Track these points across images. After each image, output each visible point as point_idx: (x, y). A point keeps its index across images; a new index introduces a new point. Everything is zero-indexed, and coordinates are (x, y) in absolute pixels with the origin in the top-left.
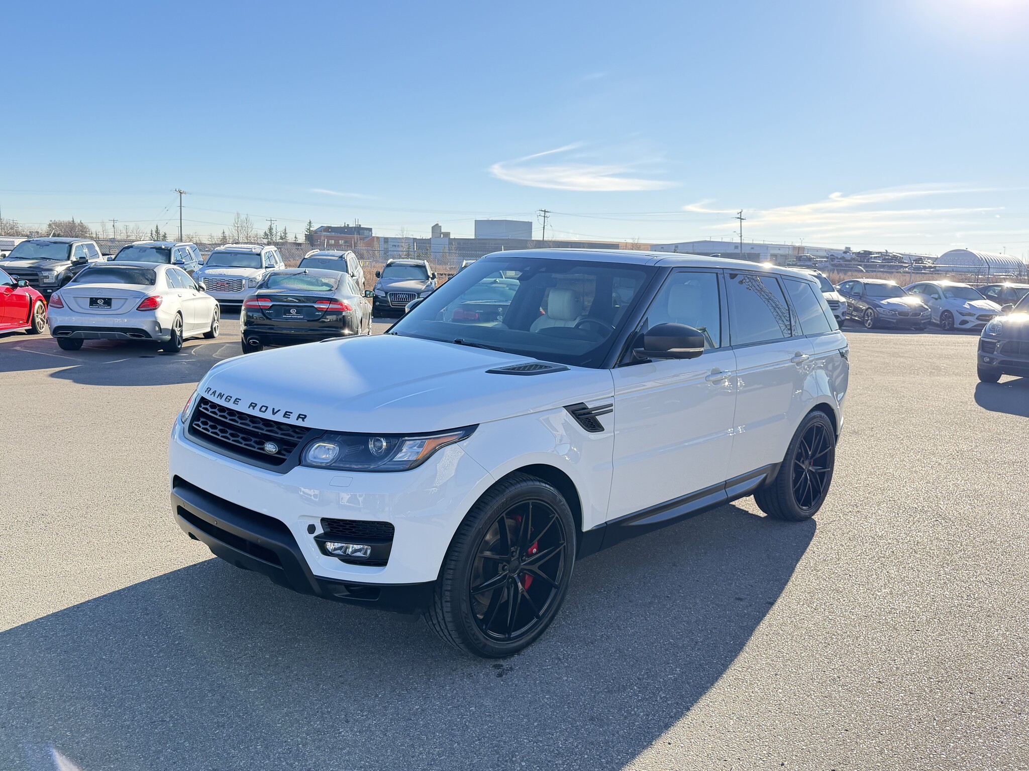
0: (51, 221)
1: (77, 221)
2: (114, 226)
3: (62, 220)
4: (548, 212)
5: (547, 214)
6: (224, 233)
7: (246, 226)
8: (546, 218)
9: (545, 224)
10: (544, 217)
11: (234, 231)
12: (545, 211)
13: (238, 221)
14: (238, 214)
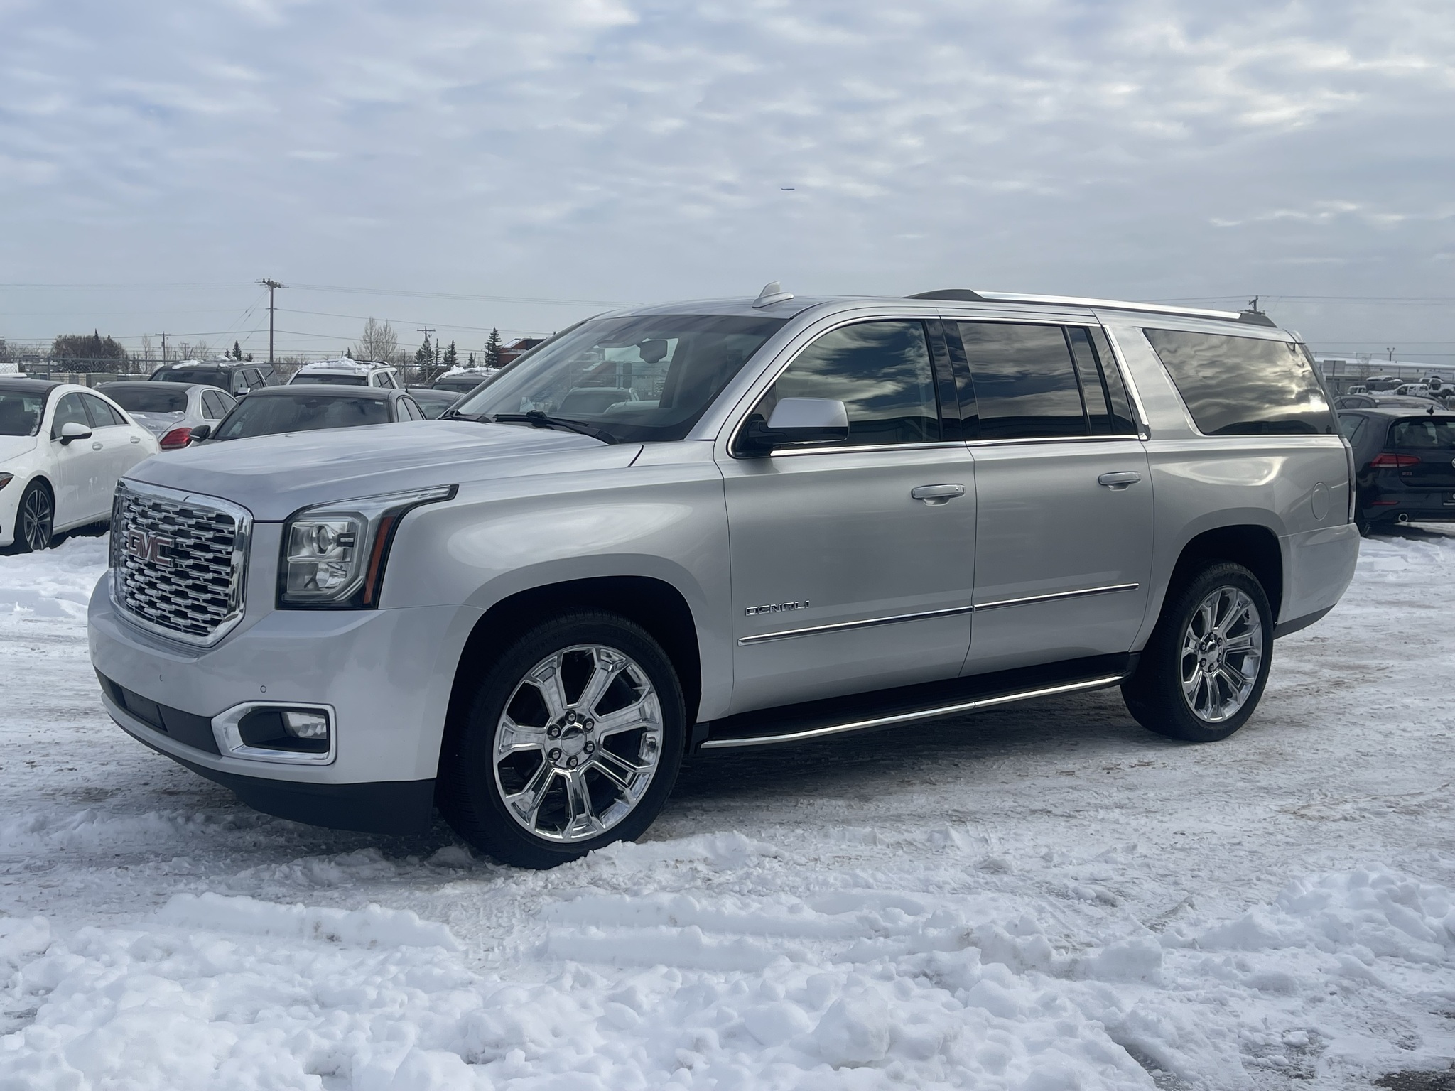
0: (60, 337)
1: (103, 335)
2: (163, 343)
3: (77, 335)
7: (384, 341)
11: (364, 350)
13: (371, 333)
14: (372, 321)
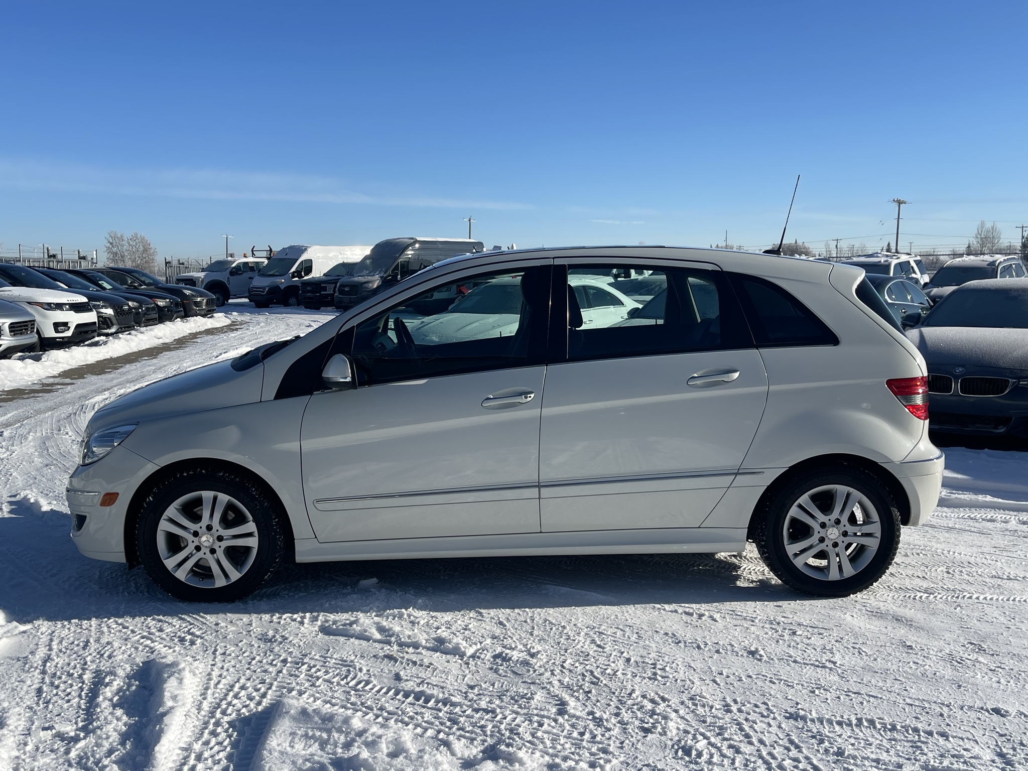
2: (837, 246)
7: (992, 236)
13: (982, 231)
14: (983, 224)
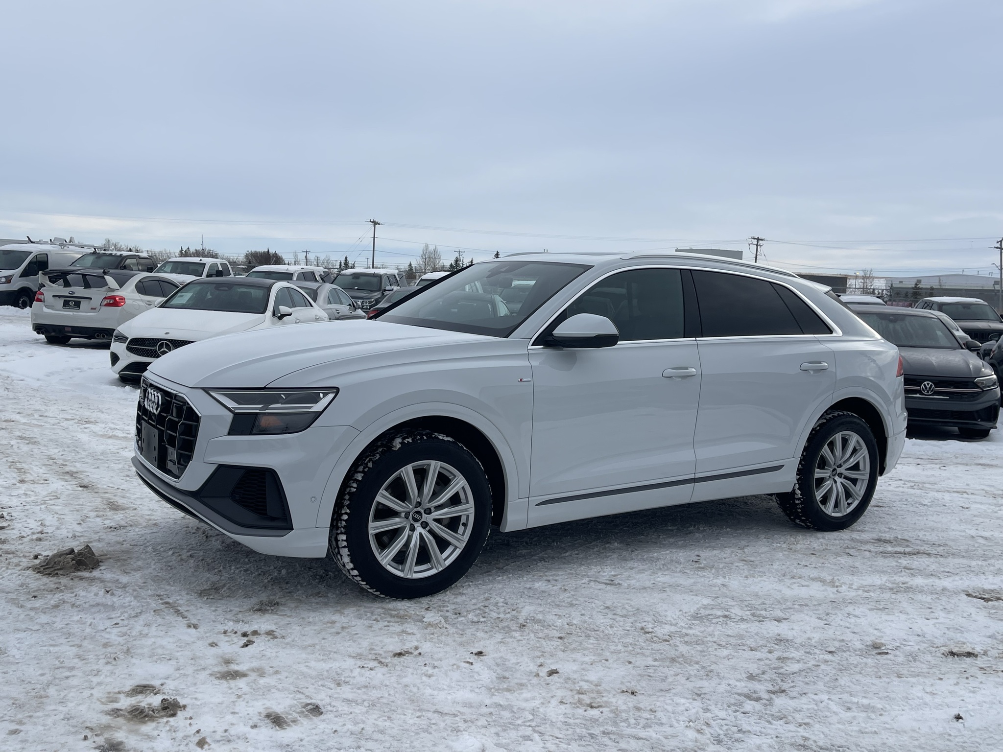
0: (248, 251)
1: (272, 251)
2: (306, 257)
3: (258, 250)
4: (762, 240)
5: (760, 242)
6: (410, 265)
7: (434, 258)
8: (759, 247)
9: (758, 253)
10: (757, 245)
11: (421, 263)
12: (758, 239)
13: (426, 253)
14: (427, 246)
